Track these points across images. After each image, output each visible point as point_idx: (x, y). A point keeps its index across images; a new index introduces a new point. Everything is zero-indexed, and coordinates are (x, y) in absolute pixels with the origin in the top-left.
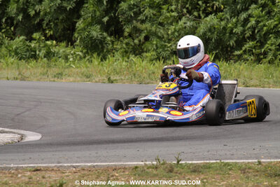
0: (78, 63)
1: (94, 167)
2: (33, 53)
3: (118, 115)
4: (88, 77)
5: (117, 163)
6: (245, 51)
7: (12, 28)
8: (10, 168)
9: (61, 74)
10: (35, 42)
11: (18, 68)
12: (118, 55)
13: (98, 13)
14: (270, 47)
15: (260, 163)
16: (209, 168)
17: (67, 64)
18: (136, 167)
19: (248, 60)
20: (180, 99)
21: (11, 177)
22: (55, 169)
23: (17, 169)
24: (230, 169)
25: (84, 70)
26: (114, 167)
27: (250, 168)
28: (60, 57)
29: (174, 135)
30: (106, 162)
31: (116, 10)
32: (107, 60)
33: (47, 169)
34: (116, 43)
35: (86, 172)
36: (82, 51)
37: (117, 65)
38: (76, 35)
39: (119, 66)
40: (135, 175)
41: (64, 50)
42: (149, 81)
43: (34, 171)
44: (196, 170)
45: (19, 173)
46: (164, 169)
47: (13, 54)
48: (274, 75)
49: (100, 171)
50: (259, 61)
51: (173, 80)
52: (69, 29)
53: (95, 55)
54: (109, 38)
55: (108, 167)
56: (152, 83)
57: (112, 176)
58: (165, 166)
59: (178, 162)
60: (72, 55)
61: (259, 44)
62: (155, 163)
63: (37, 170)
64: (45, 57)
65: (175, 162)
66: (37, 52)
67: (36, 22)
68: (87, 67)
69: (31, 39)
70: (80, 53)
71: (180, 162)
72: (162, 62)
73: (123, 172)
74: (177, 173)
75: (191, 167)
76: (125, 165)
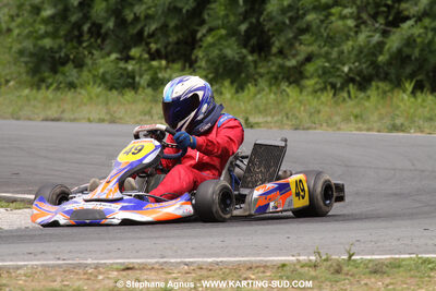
1: (217, 263)
2: (130, 80)
5: (253, 259)
7: (99, 41)
8: (86, 266)
10: (134, 62)
11: (107, 104)
12: (263, 83)
13: (232, 19)
16: (399, 266)
18: (284, 265)
21: (88, 279)
22: (156, 266)
23: (97, 267)
24: (431, 269)
26: (249, 265)
30: (236, 256)
32: (246, 91)
33: (143, 268)
34: (261, 65)
35: (204, 273)
37: (261, 98)
38: (199, 53)
39: (264, 101)
40: (281, 277)
43: (124, 270)
44: (377, 270)
45: (100, 273)
46: (328, 269)
47: (99, 81)
52: (186, 43)
53: (227, 83)
54: (250, 58)
55: (239, 264)
56: (315, 128)
57: (245, 279)
58: (329, 263)
59: (350, 257)
62: (313, 258)
63: (128, 269)
64: (148, 85)
65: (346, 257)
66: (137, 79)
67: (135, 31)
69: (128, 58)
71: (353, 258)
72: (331, 95)
73: (264, 272)
74: (347, 274)
75: (370, 265)
76: (266, 262)
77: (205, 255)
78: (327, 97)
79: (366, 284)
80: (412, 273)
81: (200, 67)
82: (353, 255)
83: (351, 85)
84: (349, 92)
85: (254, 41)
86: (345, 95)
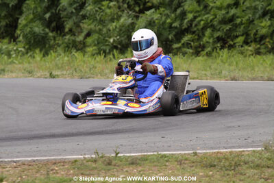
0: (21, 59)
1: (34, 161)
3: (77, 108)
4: (30, 72)
5: (56, 158)
6: (183, 44)
9: (4, 70)
12: (60, 50)
13: (39, 10)
14: (208, 40)
15: (195, 154)
16: (147, 160)
17: (10, 60)
18: (76, 161)
19: (186, 53)
20: (136, 91)
24: (167, 161)
25: (26, 65)
26: (54, 162)
27: (186, 160)
28: (2, 54)
29: (113, 128)
30: (46, 156)
31: (57, 7)
32: (49, 56)
34: (57, 39)
35: (26, 167)
36: (24, 47)
37: (59, 60)
38: (18, 32)
39: (61, 62)
40: (74, 168)
41: (6, 46)
42: (89, 75)
44: (134, 162)
46: (103, 162)
48: (212, 67)
49: (41, 165)
50: (197, 53)
51: (128, 73)
53: (37, 51)
54: (51, 34)
55: (48, 160)
56: (93, 78)
57: (52, 170)
58: (104, 159)
60: (15, 51)
61: (196, 37)
62: (94, 156)
65: (114, 155)
68: (29, 63)
70: (23, 49)
71: (119, 155)
72: (103, 57)
73: (63, 166)
74: (115, 165)
75: (129, 160)
76: (65, 159)
77: (26, 156)
78: (100, 58)
79: (127, 171)
80: (155, 163)
81: (20, 41)
82: (118, 153)
83: (115, 51)
84: (114, 55)
85: (54, 24)
86: (111, 56)
